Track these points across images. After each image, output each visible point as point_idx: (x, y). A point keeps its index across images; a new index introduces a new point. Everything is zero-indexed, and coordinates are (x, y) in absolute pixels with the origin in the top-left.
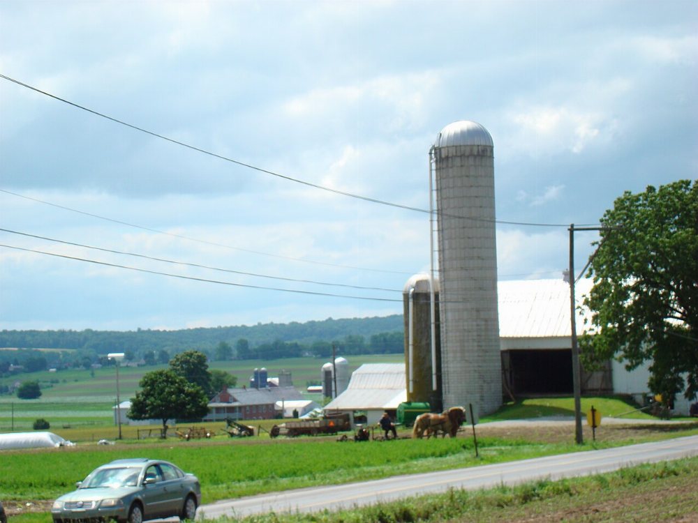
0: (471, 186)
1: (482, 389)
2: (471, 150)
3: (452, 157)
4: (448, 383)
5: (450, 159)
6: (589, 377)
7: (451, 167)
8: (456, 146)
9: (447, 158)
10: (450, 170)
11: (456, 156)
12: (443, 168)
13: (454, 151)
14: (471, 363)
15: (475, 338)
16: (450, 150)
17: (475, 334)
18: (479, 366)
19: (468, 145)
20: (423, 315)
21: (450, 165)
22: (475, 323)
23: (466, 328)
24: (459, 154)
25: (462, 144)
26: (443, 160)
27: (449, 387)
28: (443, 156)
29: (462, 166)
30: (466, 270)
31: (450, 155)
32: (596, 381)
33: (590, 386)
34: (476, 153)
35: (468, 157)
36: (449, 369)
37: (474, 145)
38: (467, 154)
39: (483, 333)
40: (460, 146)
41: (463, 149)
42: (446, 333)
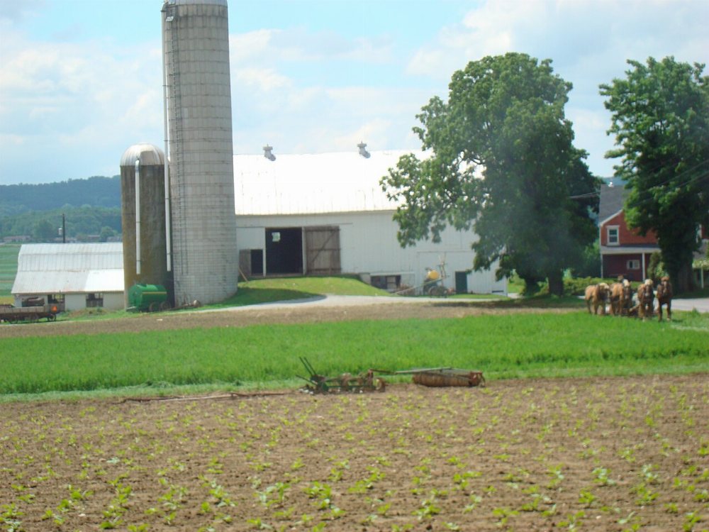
0: (214, 50)
1: (225, 269)
2: (213, 11)
3: (192, 16)
4: (187, 264)
5: (190, 19)
6: (316, 257)
7: (192, 28)
8: (197, 5)
9: (186, 17)
10: (190, 31)
11: (198, 16)
12: (181, 28)
13: (195, 10)
14: (214, 241)
15: (218, 215)
16: (190, 8)
17: (218, 210)
18: (222, 245)
19: (209, 5)
20: (150, 190)
21: (190, 25)
22: (218, 199)
23: (209, 204)
24: (200, 14)
25: (204, 3)
26: (181, 18)
27: (187, 267)
28: (181, 15)
29: (204, 27)
30: (210, 141)
31: (190, 14)
32: (323, 261)
33: (316, 265)
34: (217, 14)
35: (210, 17)
36: (188, 249)
37: (216, 5)
38: (209, 14)
39: (225, 210)
40: (202, 5)
41: (204, 8)
42: (185, 209)
